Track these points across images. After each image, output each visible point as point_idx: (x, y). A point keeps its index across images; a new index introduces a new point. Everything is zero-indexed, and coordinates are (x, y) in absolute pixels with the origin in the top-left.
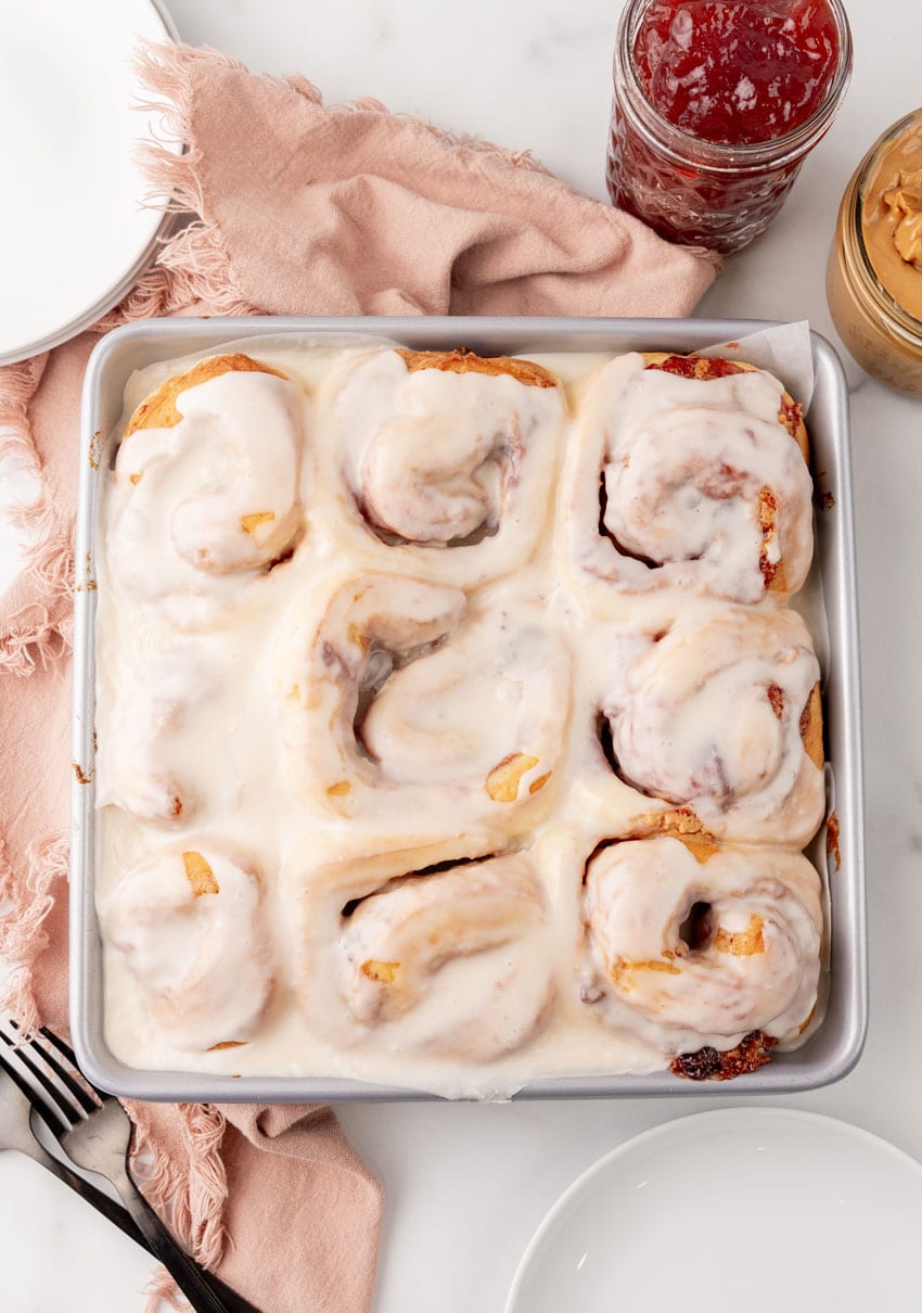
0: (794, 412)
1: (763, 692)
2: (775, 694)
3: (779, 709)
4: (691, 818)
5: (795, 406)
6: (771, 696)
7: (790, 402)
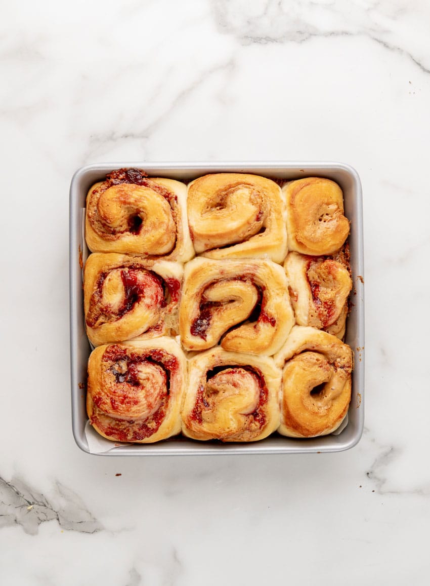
0: (93, 420)
4: (137, 263)
7: (94, 426)
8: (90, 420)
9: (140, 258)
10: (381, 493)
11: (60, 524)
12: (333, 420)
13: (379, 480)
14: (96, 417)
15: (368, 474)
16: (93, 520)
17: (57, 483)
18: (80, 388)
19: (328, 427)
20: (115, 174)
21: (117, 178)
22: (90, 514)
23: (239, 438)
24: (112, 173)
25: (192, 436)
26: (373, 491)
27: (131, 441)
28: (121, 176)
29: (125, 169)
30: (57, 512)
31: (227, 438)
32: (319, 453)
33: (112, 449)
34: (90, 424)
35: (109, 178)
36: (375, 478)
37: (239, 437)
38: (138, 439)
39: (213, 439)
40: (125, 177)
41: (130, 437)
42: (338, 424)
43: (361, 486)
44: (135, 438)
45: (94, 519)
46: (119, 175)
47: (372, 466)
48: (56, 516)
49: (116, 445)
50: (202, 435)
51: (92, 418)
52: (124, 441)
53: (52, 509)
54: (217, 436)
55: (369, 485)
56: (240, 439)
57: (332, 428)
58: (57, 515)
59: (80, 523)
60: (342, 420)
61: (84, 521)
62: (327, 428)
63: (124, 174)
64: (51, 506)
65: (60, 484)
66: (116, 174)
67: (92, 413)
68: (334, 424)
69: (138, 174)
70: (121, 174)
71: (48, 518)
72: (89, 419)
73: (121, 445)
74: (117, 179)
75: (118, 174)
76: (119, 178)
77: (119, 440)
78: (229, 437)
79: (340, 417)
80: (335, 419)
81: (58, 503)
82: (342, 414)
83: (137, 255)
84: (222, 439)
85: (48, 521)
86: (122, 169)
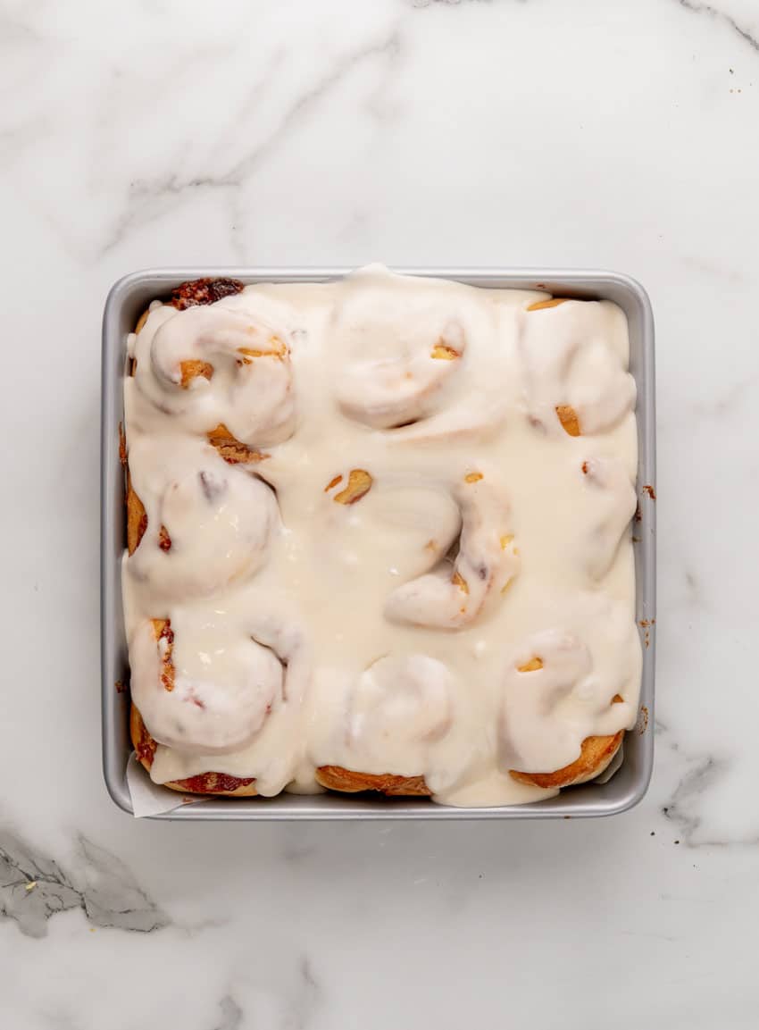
0: (142, 753)
1: (175, 546)
2: (166, 545)
3: (164, 534)
4: (227, 457)
5: (141, 758)
6: (169, 542)
7: (144, 762)
8: (136, 751)
9: (233, 448)
10: (691, 845)
11: (88, 916)
12: (595, 756)
13: (687, 820)
14: (148, 746)
15: (666, 810)
16: (150, 907)
17: (81, 838)
18: (119, 691)
19: (586, 769)
20: (188, 290)
21: (193, 296)
22: (145, 895)
23: (418, 788)
24: (183, 286)
25: (329, 784)
26: (677, 842)
27: (214, 793)
28: (200, 294)
29: (208, 280)
30: (81, 894)
31: (394, 789)
32: (567, 817)
33: (178, 808)
34: (137, 759)
35: (178, 296)
36: (680, 817)
37: (416, 786)
38: (226, 790)
39: (368, 791)
40: (207, 296)
41: (211, 785)
42: (604, 764)
43: (653, 834)
44: (221, 787)
45: (153, 905)
46: (195, 292)
47: (674, 796)
48: (80, 902)
49: (185, 800)
50: (348, 782)
51: (141, 749)
52: (199, 792)
53: (72, 888)
54: (376, 784)
55: (669, 830)
56: (419, 791)
57: (593, 771)
58: (83, 899)
59: (126, 912)
60: (611, 756)
61: (131, 908)
62: (582, 771)
63: (206, 290)
64: (70, 883)
65: (87, 841)
66: (191, 289)
67: (139, 739)
68: (596, 764)
69: (232, 289)
70: (201, 289)
71: (66, 905)
72: (133, 749)
73: (194, 800)
74: (192, 300)
75: (194, 288)
76: (197, 296)
77: (191, 791)
78: (397, 786)
79: (609, 751)
80: (599, 753)
81: (83, 876)
82: (612, 745)
83: (229, 443)
84: (386, 790)
85: (65, 910)
86: (201, 281)
